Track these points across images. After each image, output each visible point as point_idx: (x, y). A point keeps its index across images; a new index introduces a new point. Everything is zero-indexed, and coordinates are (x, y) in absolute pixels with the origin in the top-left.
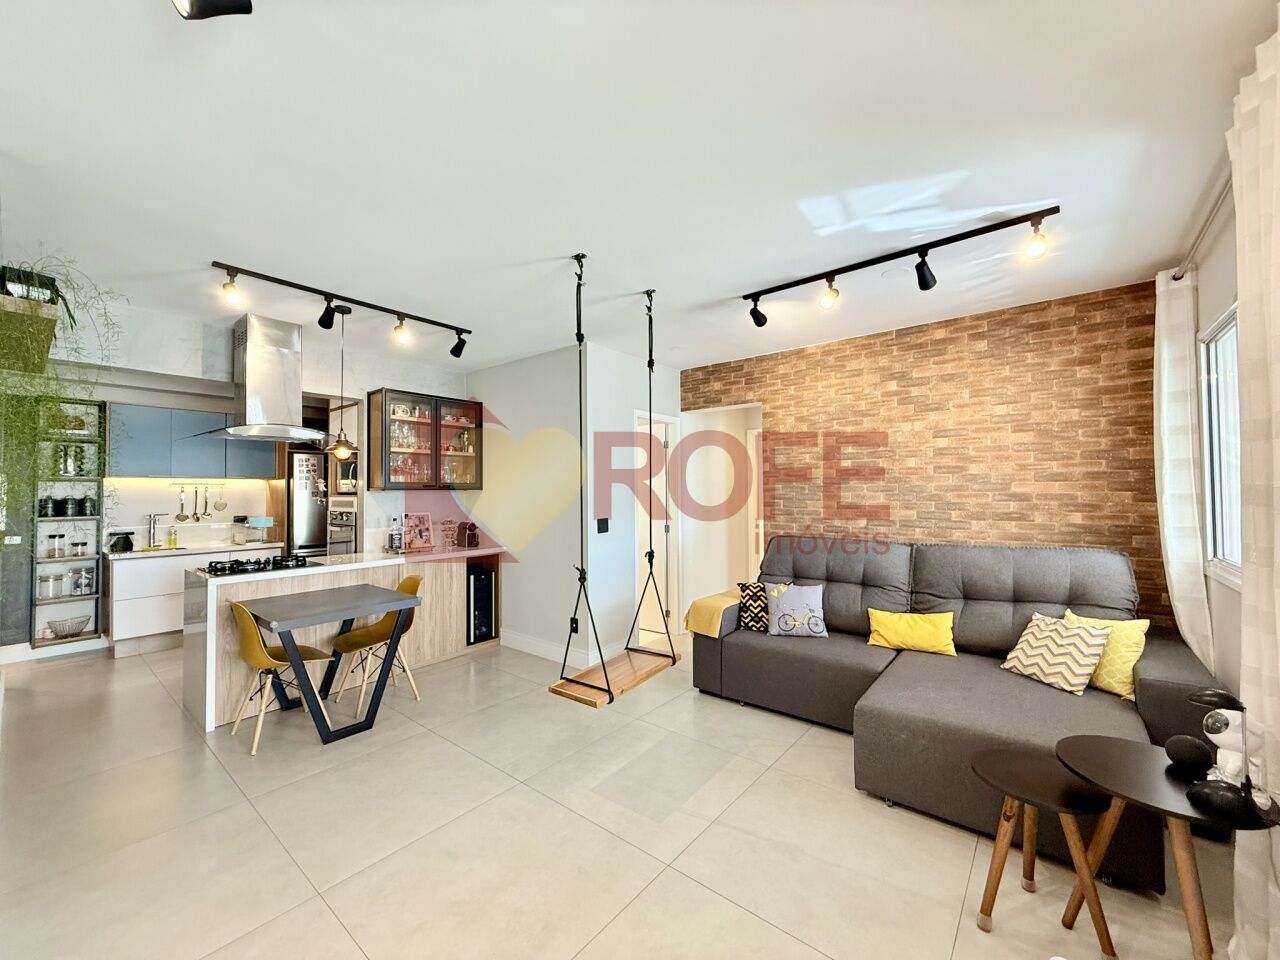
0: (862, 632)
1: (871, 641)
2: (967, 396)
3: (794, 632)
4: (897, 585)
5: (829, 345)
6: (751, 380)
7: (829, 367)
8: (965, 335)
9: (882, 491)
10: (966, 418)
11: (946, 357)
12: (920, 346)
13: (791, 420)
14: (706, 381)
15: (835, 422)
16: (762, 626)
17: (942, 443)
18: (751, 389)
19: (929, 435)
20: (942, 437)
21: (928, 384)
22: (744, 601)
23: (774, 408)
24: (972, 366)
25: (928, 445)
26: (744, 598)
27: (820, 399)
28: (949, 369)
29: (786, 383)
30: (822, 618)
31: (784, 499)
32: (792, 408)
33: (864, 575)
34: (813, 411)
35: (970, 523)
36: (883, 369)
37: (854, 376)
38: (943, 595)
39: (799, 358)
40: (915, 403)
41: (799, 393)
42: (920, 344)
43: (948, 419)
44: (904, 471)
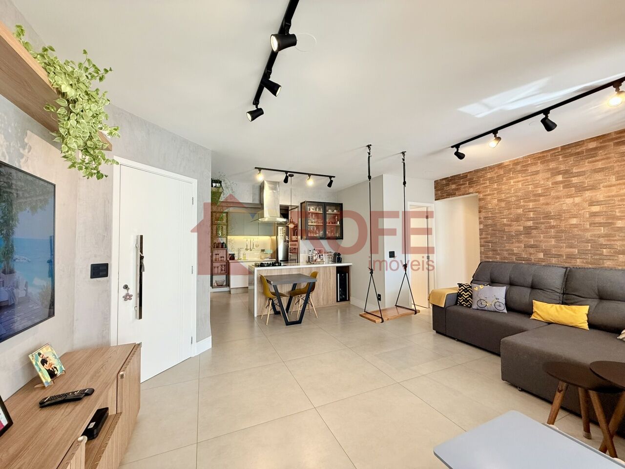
0: (528, 312)
1: (533, 317)
2: (614, 180)
3: (486, 308)
4: (552, 289)
5: (517, 159)
6: (471, 182)
7: (517, 171)
8: (612, 143)
9: (553, 238)
10: (613, 193)
11: (597, 158)
12: (578, 153)
13: (495, 201)
14: (447, 185)
15: (522, 201)
16: (469, 304)
17: (595, 209)
18: (472, 187)
19: (586, 205)
20: (594, 205)
21: (584, 175)
22: (460, 292)
23: (485, 195)
24: (618, 161)
25: (585, 210)
26: (460, 290)
27: (512, 189)
28: (600, 165)
29: (491, 182)
30: (504, 303)
31: (491, 243)
32: (496, 195)
33: (532, 283)
34: (508, 195)
35: (618, 257)
36: (553, 169)
37: (532, 175)
38: (583, 296)
39: (499, 168)
40: (574, 187)
41: (500, 187)
42: (579, 152)
43: (600, 195)
44: (568, 226)
